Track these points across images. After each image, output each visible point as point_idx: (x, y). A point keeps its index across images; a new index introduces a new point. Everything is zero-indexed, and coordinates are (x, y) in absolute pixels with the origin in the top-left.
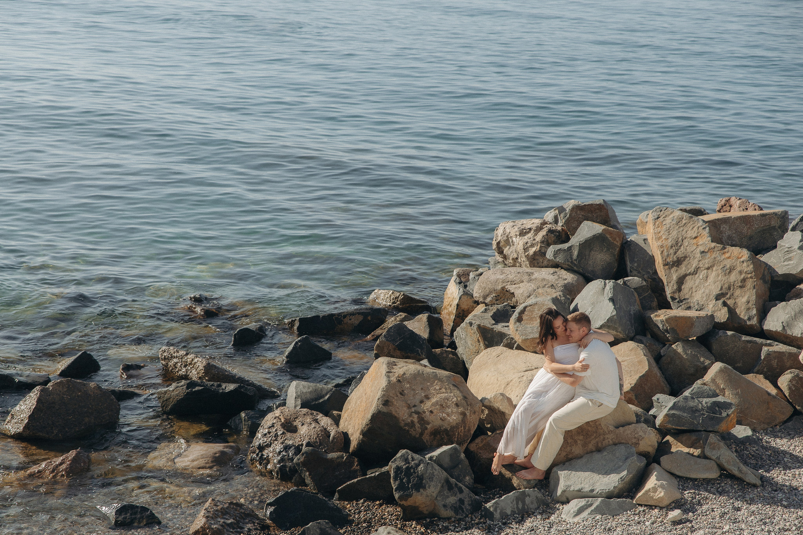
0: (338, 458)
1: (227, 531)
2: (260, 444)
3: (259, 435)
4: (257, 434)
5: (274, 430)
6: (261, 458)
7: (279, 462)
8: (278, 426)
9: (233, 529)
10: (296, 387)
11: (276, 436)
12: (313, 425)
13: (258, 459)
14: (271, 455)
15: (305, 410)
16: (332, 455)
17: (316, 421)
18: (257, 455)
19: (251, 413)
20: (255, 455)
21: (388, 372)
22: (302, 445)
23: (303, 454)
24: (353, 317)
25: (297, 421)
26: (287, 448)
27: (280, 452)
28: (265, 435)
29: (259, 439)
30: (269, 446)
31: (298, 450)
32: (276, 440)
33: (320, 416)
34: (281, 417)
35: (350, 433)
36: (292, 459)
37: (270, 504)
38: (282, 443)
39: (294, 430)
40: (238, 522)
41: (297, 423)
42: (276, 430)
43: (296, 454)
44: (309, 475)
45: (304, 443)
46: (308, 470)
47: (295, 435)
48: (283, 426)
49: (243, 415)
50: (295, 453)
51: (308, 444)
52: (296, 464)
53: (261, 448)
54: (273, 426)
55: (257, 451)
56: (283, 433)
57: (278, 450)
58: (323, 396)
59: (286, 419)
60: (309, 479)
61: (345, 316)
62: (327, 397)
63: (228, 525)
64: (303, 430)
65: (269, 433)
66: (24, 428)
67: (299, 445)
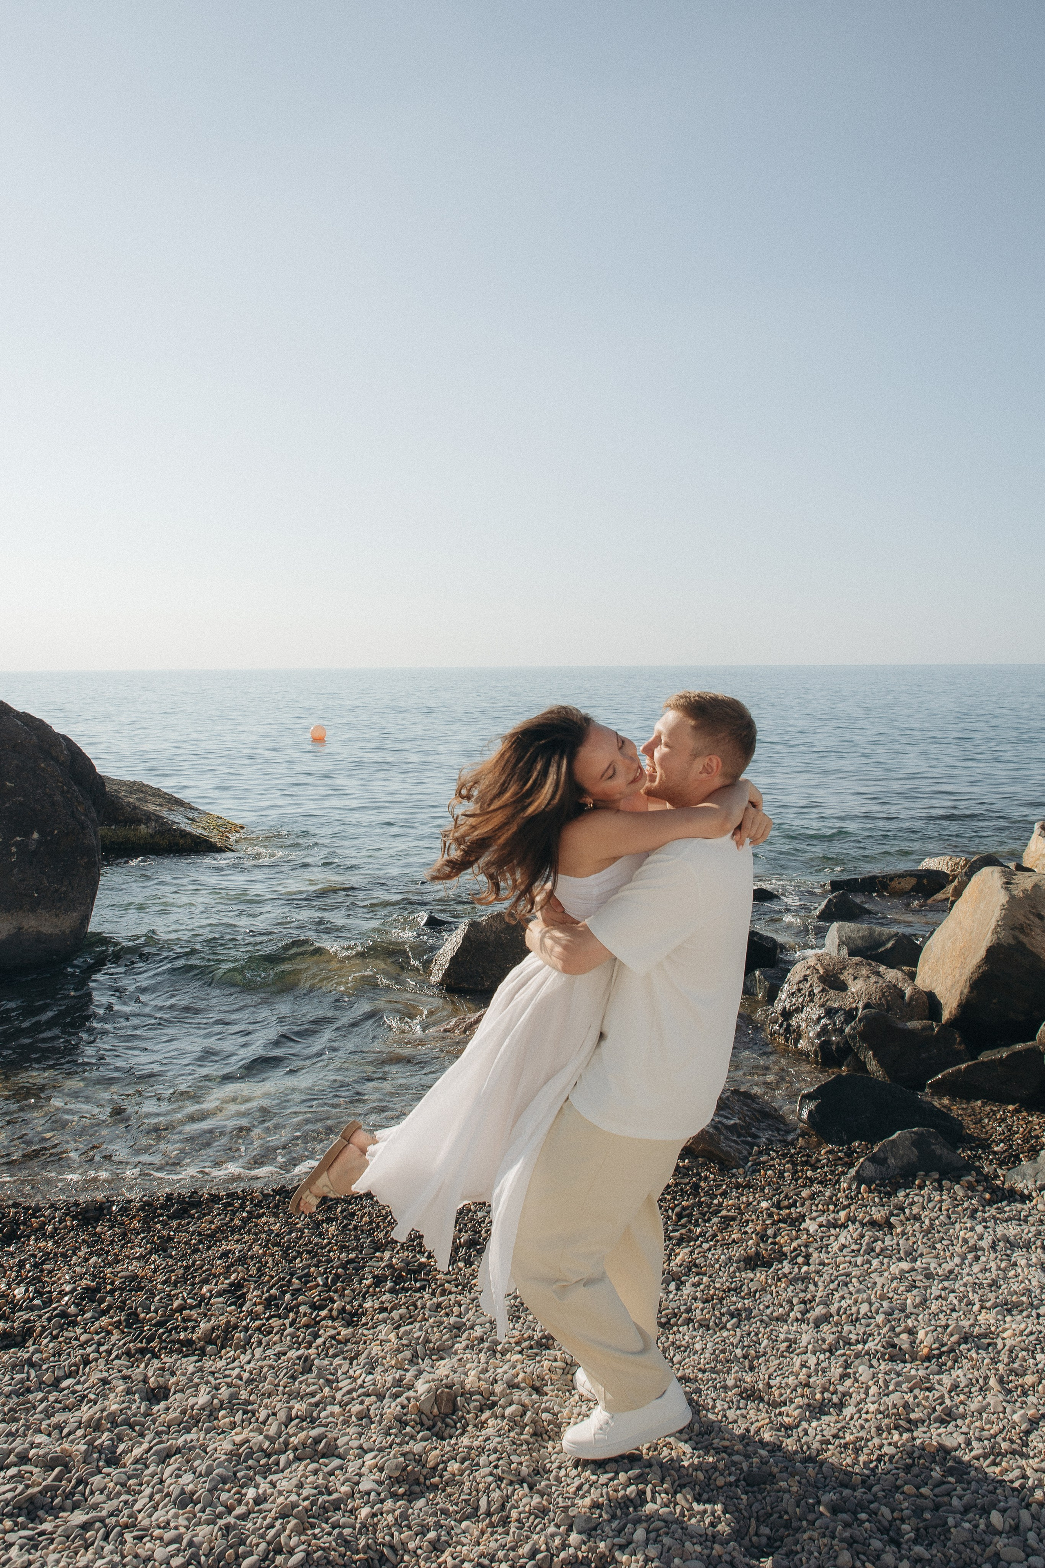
0: (924, 1029)
1: (726, 1138)
2: (784, 1008)
3: (783, 996)
4: (780, 994)
5: (808, 985)
6: (788, 1030)
7: (819, 1036)
8: (814, 979)
9: (739, 1137)
10: (839, 930)
11: (812, 994)
12: (874, 979)
13: (781, 1031)
14: (804, 1025)
15: (857, 959)
16: (914, 1024)
17: (878, 974)
18: (781, 1026)
19: (771, 971)
20: (776, 1027)
21: (1007, 883)
22: (857, 1009)
23: (860, 1020)
24: (902, 880)
25: (846, 973)
26: (830, 1013)
27: (819, 1019)
28: (793, 994)
29: (783, 999)
30: (799, 1010)
31: (850, 1015)
32: (812, 1001)
33: (882, 969)
34: (818, 967)
35: (938, 991)
36: (841, 1031)
37: (809, 1097)
38: (822, 1006)
39: (842, 987)
40: (748, 1126)
41: (846, 976)
42: (811, 986)
43: (847, 1021)
44: (875, 1056)
45: (860, 1005)
46: (871, 1048)
47: (843, 994)
48: (822, 979)
49: (757, 973)
50: (845, 1020)
51: (867, 1006)
52: (850, 1036)
53: (787, 1015)
54: (805, 978)
55: (781, 1020)
56: (823, 990)
57: (815, 1017)
58: (884, 944)
59: (826, 970)
60: (874, 1063)
61: (892, 879)
62: (889, 945)
63: (727, 1127)
64: (855, 987)
65: (799, 990)
66: (444, 975)
67: (851, 1009)
